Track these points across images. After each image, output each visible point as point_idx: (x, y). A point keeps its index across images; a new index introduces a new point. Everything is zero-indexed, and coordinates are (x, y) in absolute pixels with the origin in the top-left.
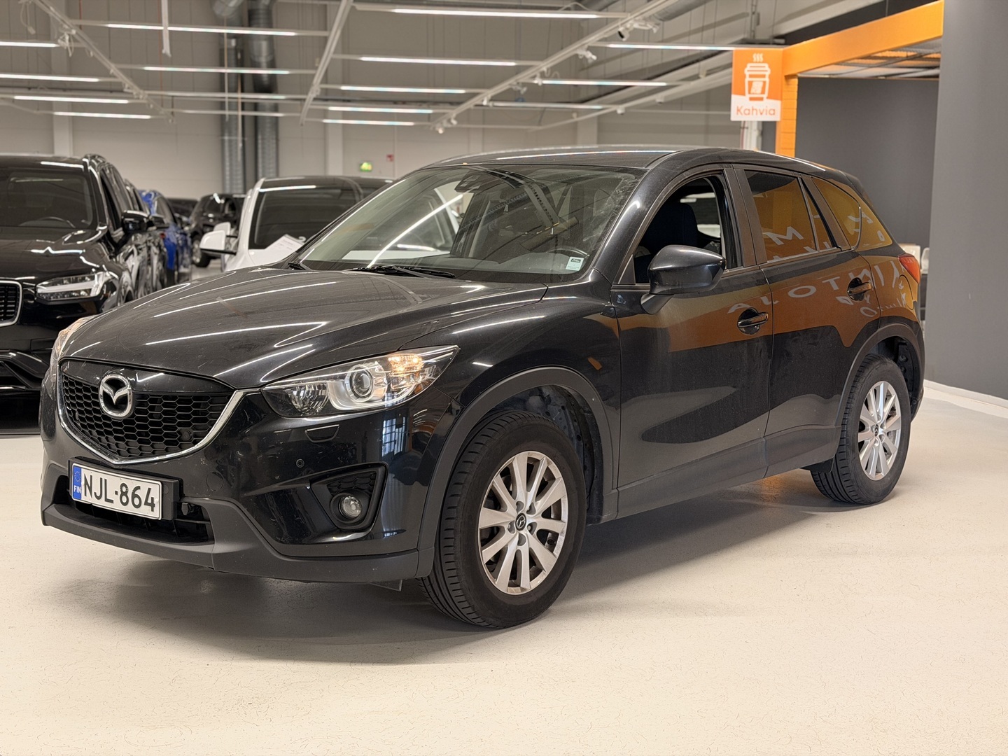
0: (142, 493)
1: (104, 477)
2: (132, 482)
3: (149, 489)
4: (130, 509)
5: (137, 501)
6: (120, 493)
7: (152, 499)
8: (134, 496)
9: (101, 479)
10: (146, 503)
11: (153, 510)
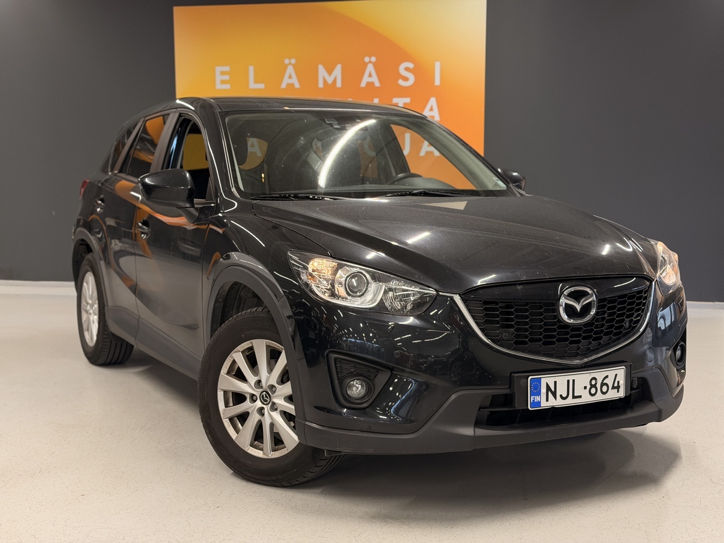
0: (609, 381)
1: (571, 378)
2: (599, 375)
3: (616, 375)
4: (599, 397)
5: (605, 389)
6: (589, 387)
7: (618, 382)
8: (603, 384)
9: (568, 381)
10: (613, 388)
11: (618, 391)
